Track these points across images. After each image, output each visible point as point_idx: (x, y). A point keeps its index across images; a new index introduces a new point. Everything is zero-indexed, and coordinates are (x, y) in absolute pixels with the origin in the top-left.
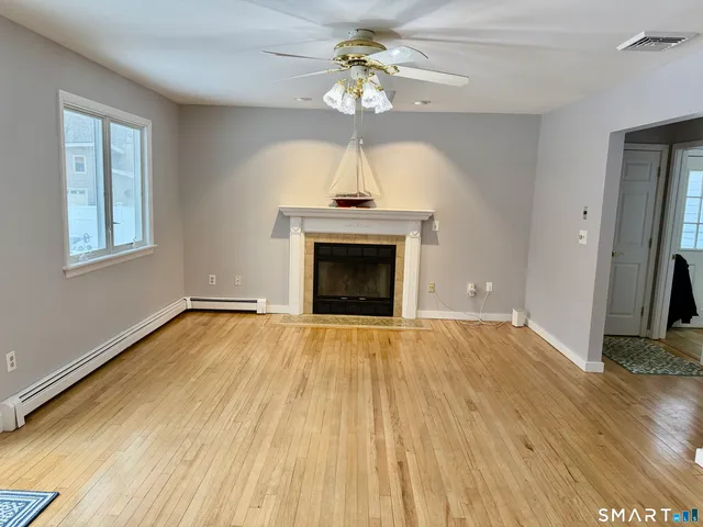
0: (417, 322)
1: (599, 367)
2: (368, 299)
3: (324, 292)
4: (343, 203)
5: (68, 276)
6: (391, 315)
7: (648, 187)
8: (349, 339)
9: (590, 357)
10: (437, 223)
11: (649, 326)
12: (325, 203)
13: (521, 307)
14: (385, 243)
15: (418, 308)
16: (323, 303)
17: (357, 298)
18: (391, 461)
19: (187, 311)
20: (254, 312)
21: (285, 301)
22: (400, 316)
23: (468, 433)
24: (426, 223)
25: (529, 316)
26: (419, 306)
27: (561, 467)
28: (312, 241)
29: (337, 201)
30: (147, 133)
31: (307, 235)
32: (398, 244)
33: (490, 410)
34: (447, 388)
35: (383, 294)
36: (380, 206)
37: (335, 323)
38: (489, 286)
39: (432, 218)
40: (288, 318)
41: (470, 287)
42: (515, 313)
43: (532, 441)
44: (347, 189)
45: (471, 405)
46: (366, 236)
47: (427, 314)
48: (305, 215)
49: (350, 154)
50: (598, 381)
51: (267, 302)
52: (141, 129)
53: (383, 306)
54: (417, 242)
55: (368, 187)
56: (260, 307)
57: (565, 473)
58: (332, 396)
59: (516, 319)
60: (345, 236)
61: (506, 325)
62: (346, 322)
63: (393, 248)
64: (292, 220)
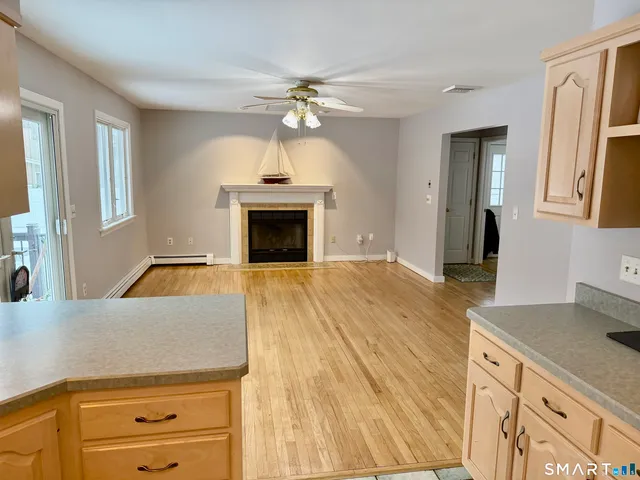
0: (324, 264)
1: (442, 279)
2: (289, 250)
3: (256, 247)
4: (268, 181)
5: (103, 235)
6: (306, 260)
7: (468, 166)
8: (282, 276)
9: (437, 274)
10: (335, 193)
11: (473, 257)
12: (255, 181)
13: (392, 249)
14: (300, 209)
15: (325, 254)
16: (256, 255)
17: (281, 250)
18: (332, 328)
19: (153, 267)
20: (205, 264)
21: (228, 255)
22: (312, 260)
23: (371, 313)
24: (328, 195)
25: (397, 255)
26: (325, 253)
27: (422, 323)
28: (246, 209)
29: (265, 180)
30: (128, 132)
31: (242, 205)
32: (309, 209)
33: (380, 303)
34: (354, 295)
35: (299, 245)
36: (295, 183)
37: (267, 268)
38: (371, 236)
39: (331, 190)
40: (231, 266)
41: (359, 238)
42: (389, 253)
43: (406, 315)
44: (272, 171)
45: (369, 302)
46: (286, 205)
47: (331, 258)
48: (240, 190)
49: (272, 146)
50: (442, 287)
51: (214, 257)
52: (124, 130)
53: (300, 254)
54: (322, 207)
55: (287, 170)
56: (209, 260)
57: (424, 325)
58: (285, 304)
59: (389, 257)
60: (271, 205)
61: (384, 262)
62: (275, 266)
63: (306, 212)
64: (232, 195)
